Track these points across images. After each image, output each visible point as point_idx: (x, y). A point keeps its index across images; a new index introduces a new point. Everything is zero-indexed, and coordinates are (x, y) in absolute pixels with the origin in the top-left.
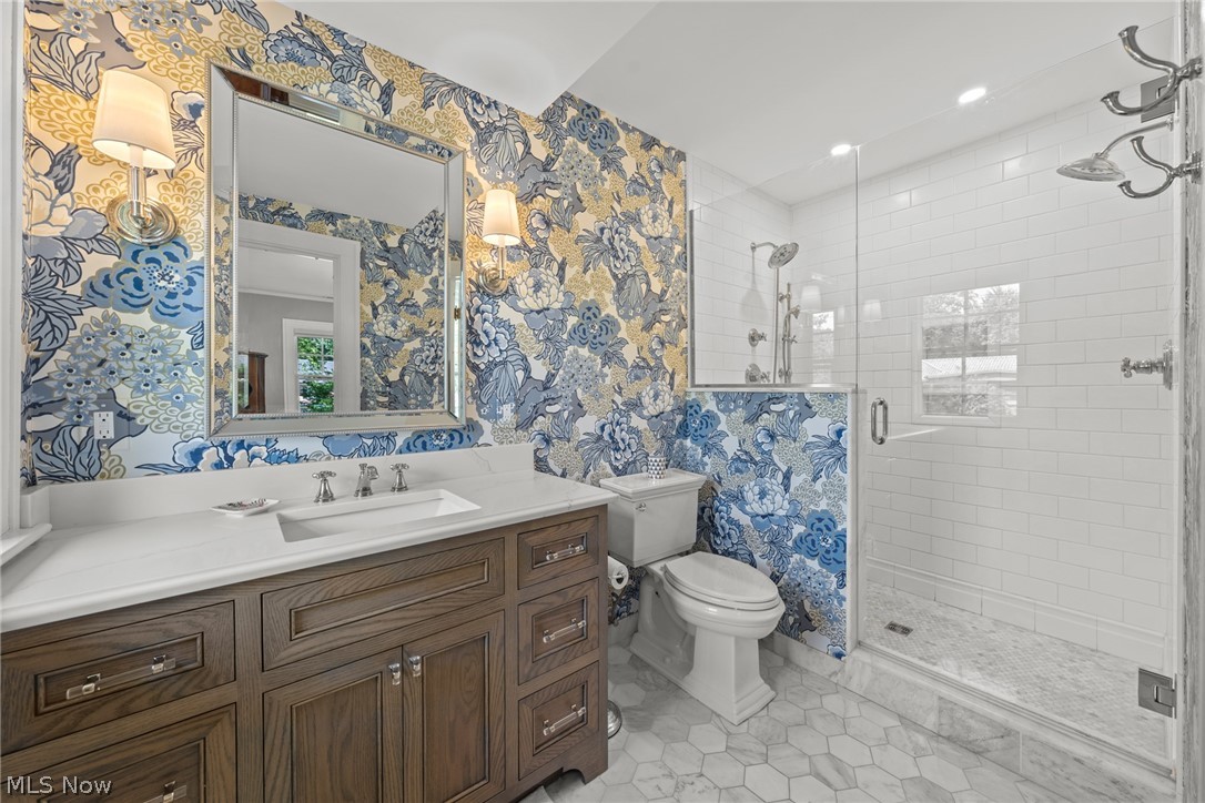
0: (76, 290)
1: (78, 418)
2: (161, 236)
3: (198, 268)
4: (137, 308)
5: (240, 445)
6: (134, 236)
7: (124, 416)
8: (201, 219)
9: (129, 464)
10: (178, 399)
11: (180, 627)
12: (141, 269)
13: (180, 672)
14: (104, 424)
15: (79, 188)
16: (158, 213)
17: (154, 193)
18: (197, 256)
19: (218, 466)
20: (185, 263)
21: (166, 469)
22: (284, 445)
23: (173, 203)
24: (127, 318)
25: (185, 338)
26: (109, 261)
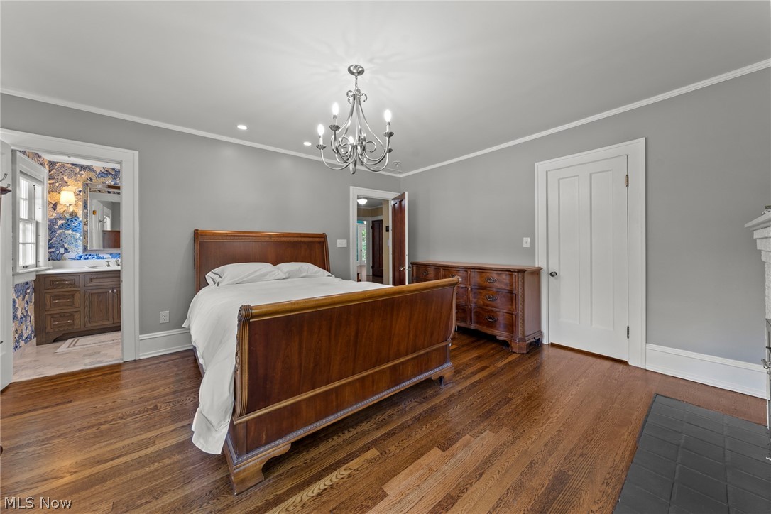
0: (57, 227)
1: (58, 249)
2: (74, 216)
3: (80, 221)
4: (68, 230)
5: (90, 255)
6: (68, 216)
7: (66, 249)
8: (81, 212)
9: (67, 258)
10: (77, 246)
11: (71, 278)
12: (69, 223)
13: (70, 284)
14: (62, 251)
15: (57, 209)
16: (72, 212)
17: (71, 209)
18: (81, 219)
19: (85, 259)
20: (78, 220)
21: (74, 259)
22: (99, 256)
23: (75, 210)
24: (66, 232)
25: (78, 235)
26: (63, 222)
